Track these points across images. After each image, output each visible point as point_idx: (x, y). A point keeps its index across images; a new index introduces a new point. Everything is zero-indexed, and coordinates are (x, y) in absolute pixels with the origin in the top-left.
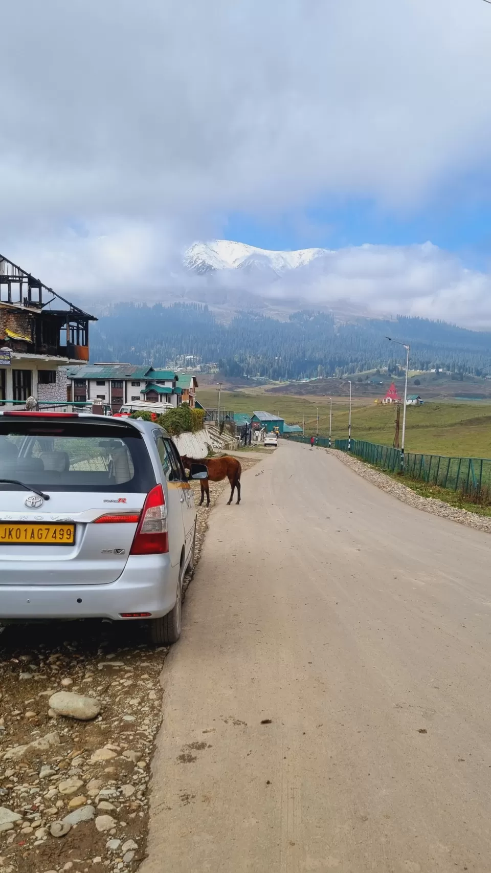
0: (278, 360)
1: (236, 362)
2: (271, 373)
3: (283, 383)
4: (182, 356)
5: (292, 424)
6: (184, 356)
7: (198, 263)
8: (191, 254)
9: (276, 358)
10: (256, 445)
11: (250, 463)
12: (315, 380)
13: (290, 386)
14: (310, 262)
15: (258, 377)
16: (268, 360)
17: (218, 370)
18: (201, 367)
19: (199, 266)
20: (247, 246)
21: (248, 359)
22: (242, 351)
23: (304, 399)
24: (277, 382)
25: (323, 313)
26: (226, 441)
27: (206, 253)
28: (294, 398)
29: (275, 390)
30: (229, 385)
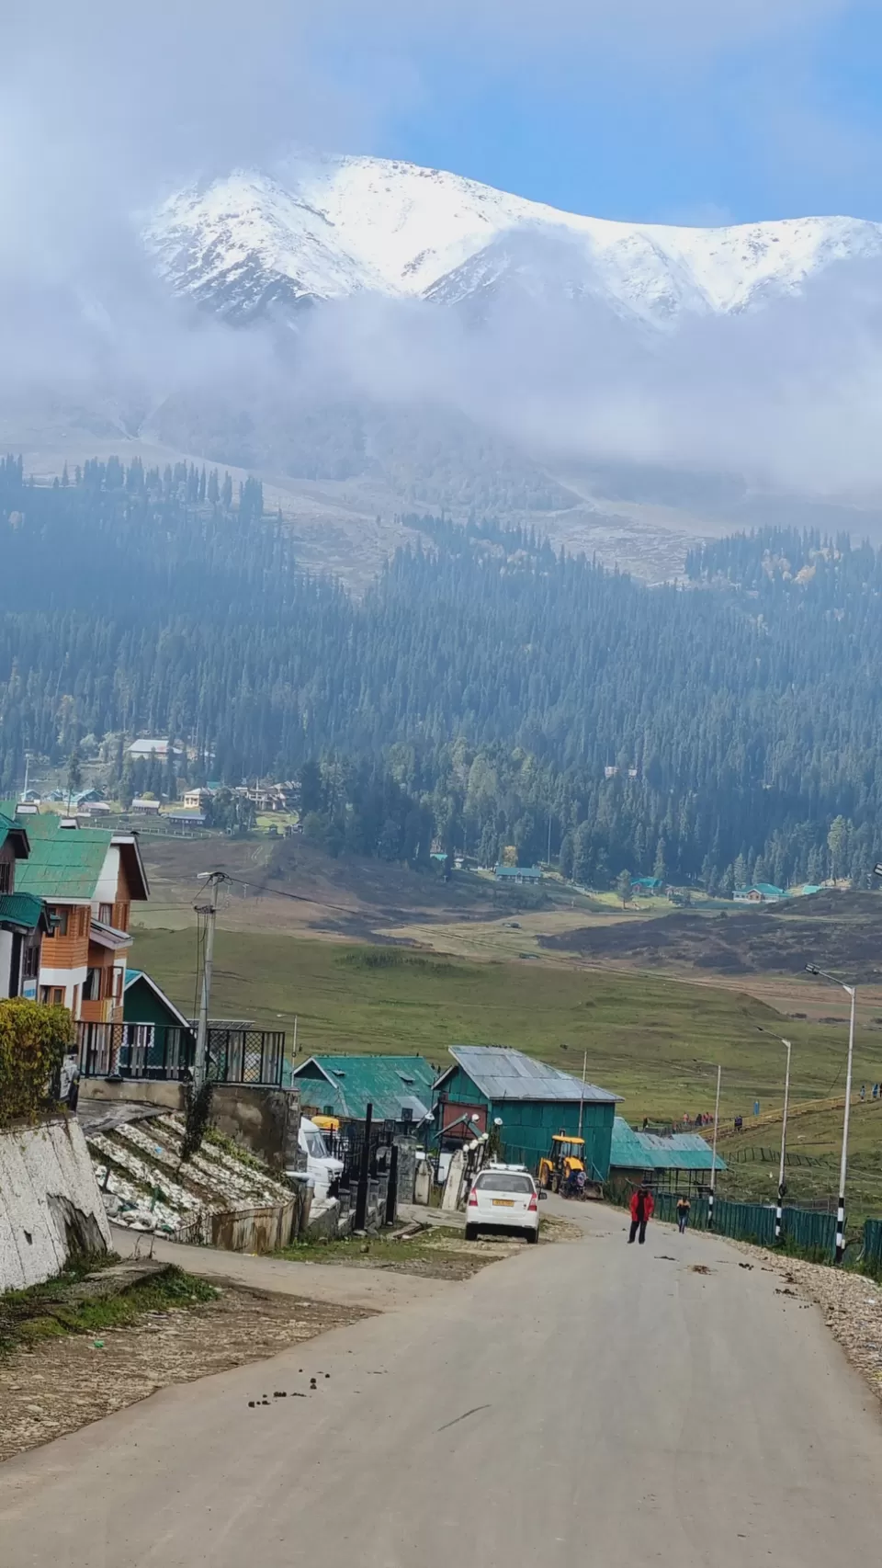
0: (619, 779)
1: (393, 786)
2: (577, 848)
3: (639, 903)
4: (110, 737)
5: (667, 1128)
6: (122, 738)
7: (222, 266)
8: (189, 219)
9: (609, 771)
10: (424, 1227)
11: (298, 1327)
12: (812, 896)
13: (675, 920)
14: (809, 284)
15: (508, 868)
16: (561, 779)
17: (292, 820)
18: (205, 802)
19: (231, 277)
20: (480, 187)
21: (460, 770)
22: (430, 727)
23: (743, 996)
24: (610, 898)
25: (866, 545)
26: (220, 1199)
27: (269, 218)
28: (691, 987)
29: (592, 941)
30: (350, 904)
